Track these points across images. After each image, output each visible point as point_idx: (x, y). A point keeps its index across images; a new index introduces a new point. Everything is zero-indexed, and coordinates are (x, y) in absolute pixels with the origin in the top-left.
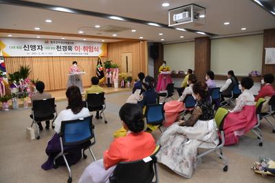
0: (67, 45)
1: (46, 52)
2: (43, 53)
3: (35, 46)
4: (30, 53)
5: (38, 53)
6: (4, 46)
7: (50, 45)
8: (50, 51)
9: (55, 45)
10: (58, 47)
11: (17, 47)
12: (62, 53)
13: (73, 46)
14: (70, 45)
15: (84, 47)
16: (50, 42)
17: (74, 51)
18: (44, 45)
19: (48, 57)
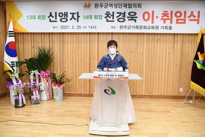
0: (127, 10)
1: (85, 25)
2: (79, 27)
3: (66, 14)
4: (58, 27)
5: (71, 26)
6: (21, 15)
7: (93, 11)
8: (93, 22)
9: (102, 11)
10: (108, 14)
11: (39, 17)
12: (115, 27)
13: (139, 12)
14: (133, 9)
15: (165, 14)
16: (93, 6)
17: (140, 21)
18: (83, 12)
19: (90, 33)
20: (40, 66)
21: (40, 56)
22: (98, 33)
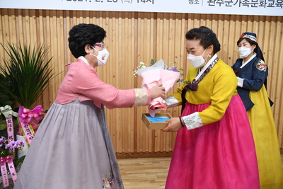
19: (136, 15)
20: (17, 93)
21: (14, 69)
22: (155, 15)
